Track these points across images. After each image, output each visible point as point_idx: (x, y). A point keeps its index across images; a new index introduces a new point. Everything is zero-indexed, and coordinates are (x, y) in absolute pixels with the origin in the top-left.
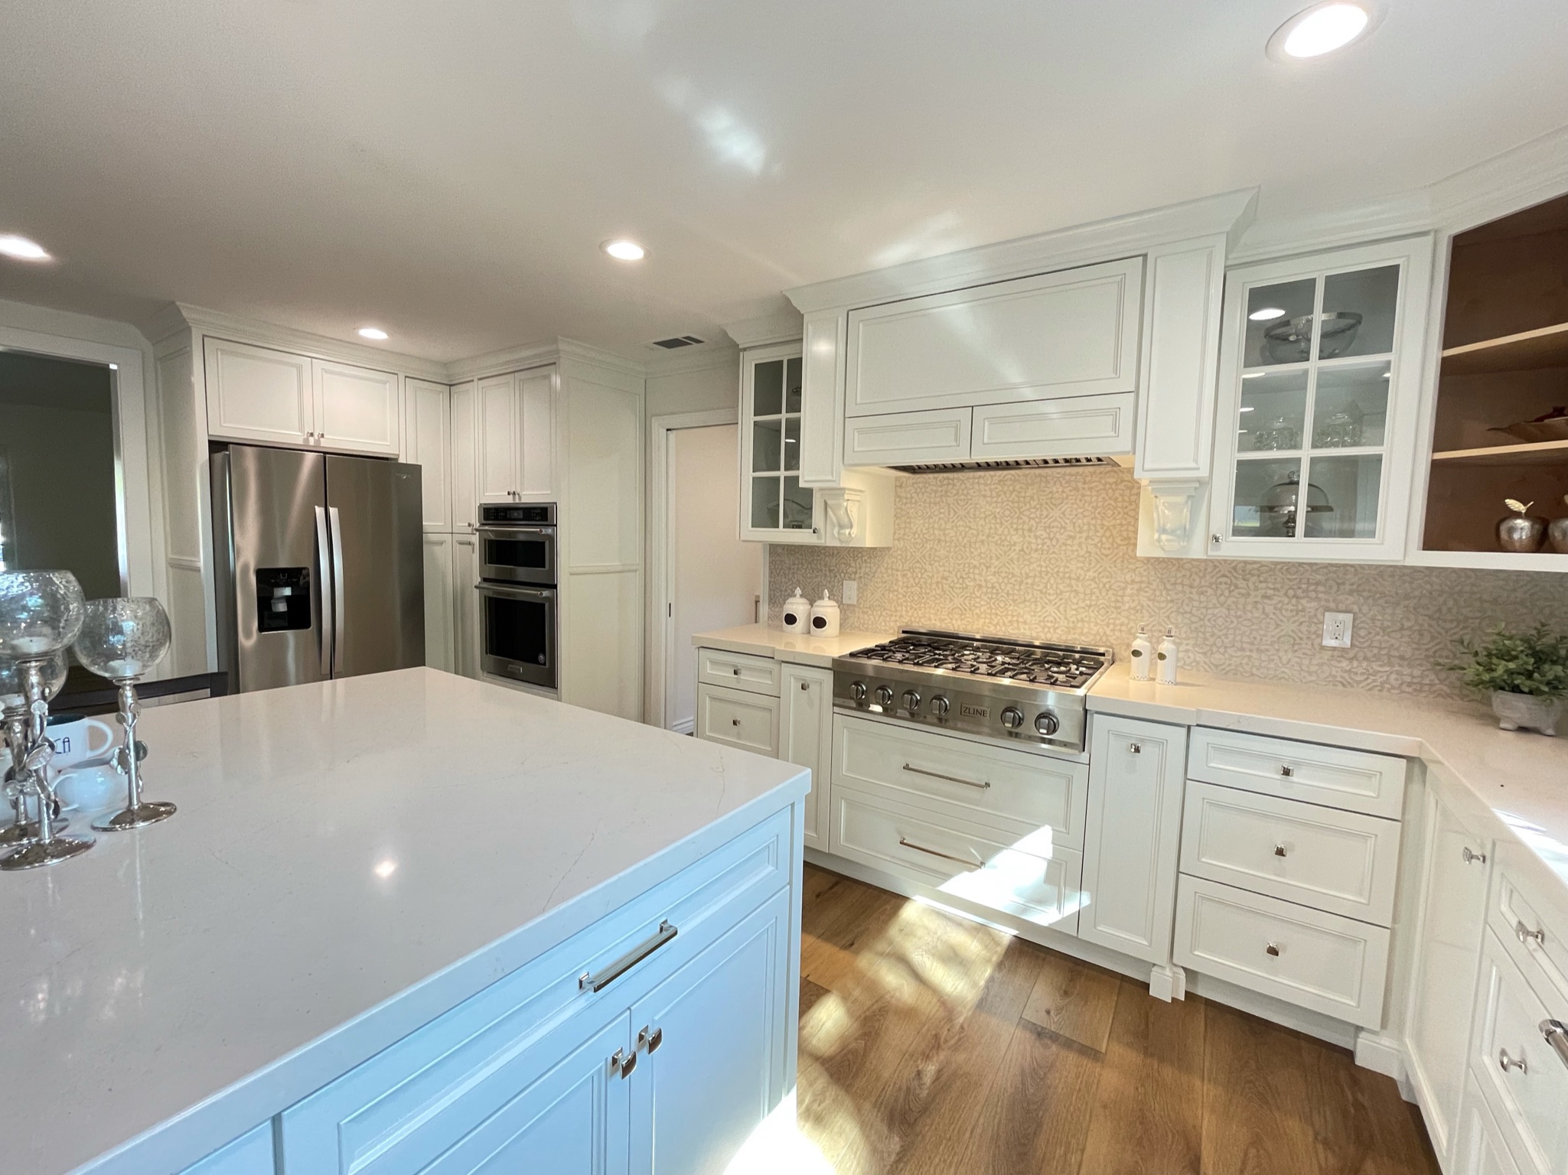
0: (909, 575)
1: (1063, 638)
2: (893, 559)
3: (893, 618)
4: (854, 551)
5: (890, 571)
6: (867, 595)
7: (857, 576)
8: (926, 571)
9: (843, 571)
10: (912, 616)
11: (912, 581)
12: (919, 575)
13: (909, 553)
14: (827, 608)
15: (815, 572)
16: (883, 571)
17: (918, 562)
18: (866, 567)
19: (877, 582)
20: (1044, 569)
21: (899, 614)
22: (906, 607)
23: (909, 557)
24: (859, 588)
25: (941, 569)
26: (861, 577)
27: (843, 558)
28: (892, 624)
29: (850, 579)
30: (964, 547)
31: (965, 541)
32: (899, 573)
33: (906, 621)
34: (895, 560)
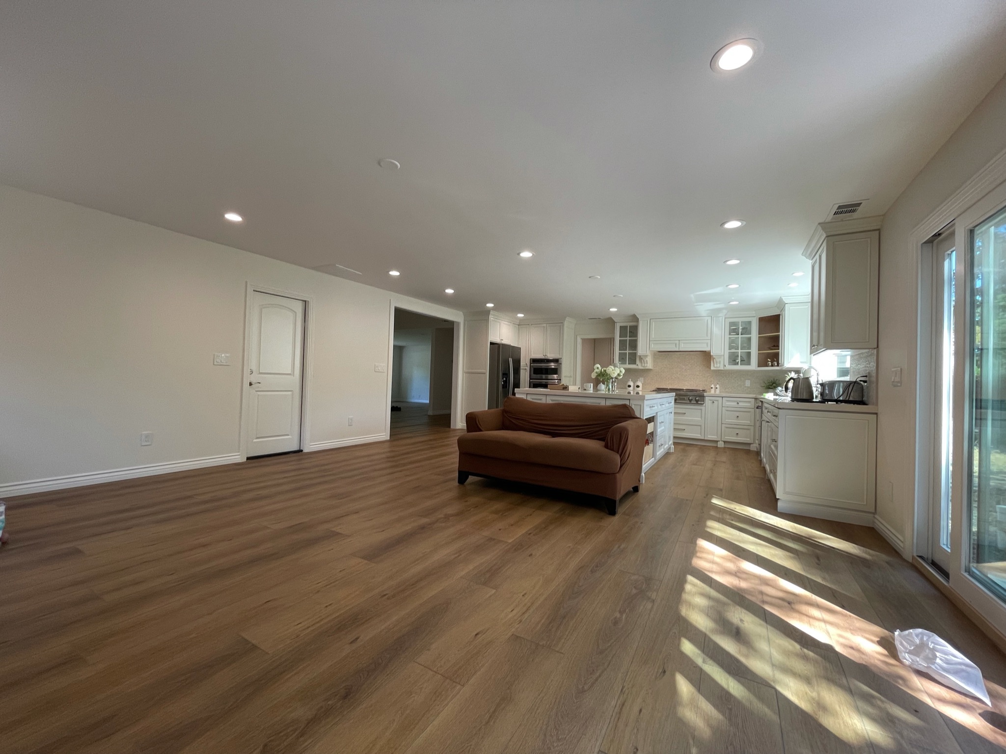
1: (695, 388)
2: (653, 372)
4: (647, 370)
6: (646, 381)
8: (662, 375)
11: (659, 377)
14: (639, 383)
16: (650, 374)
17: (660, 372)
18: (646, 374)
19: (649, 378)
20: (690, 374)
22: (657, 383)
24: (644, 379)
25: (666, 373)
26: (644, 376)
27: (644, 371)
29: (641, 377)
30: (672, 369)
32: (655, 375)
33: (657, 386)
34: (656, 372)
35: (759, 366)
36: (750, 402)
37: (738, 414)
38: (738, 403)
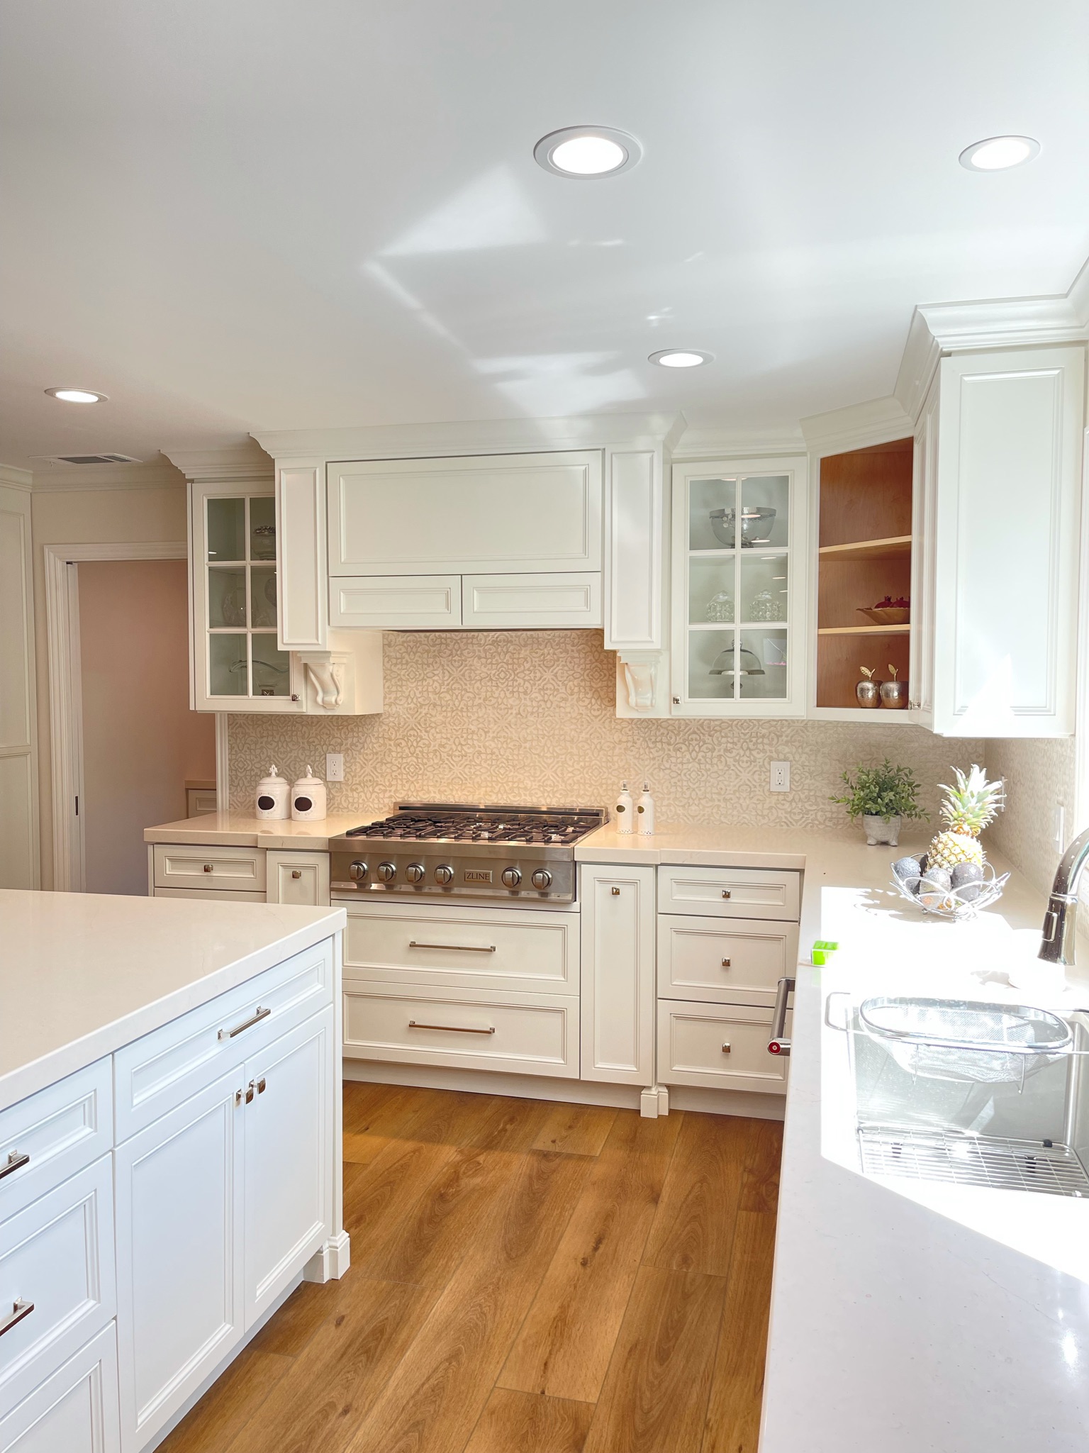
0: (404, 744)
1: (562, 801)
2: (384, 727)
3: (387, 794)
4: (338, 719)
5: (381, 741)
6: (356, 769)
7: (343, 748)
8: (422, 739)
9: (325, 744)
10: (409, 789)
11: (407, 751)
12: (415, 744)
13: (402, 720)
14: (311, 788)
15: (290, 745)
16: (374, 741)
17: (412, 729)
18: (354, 737)
19: (367, 754)
20: (540, 732)
21: (393, 788)
22: (401, 780)
23: (402, 724)
24: (346, 762)
25: (438, 736)
26: (348, 749)
27: (325, 727)
28: (386, 801)
29: (334, 751)
30: (462, 711)
31: (462, 705)
32: (392, 743)
33: (402, 796)
34: (387, 728)
35: (824, 700)
36: (777, 888)
37: (726, 949)
38: (727, 895)
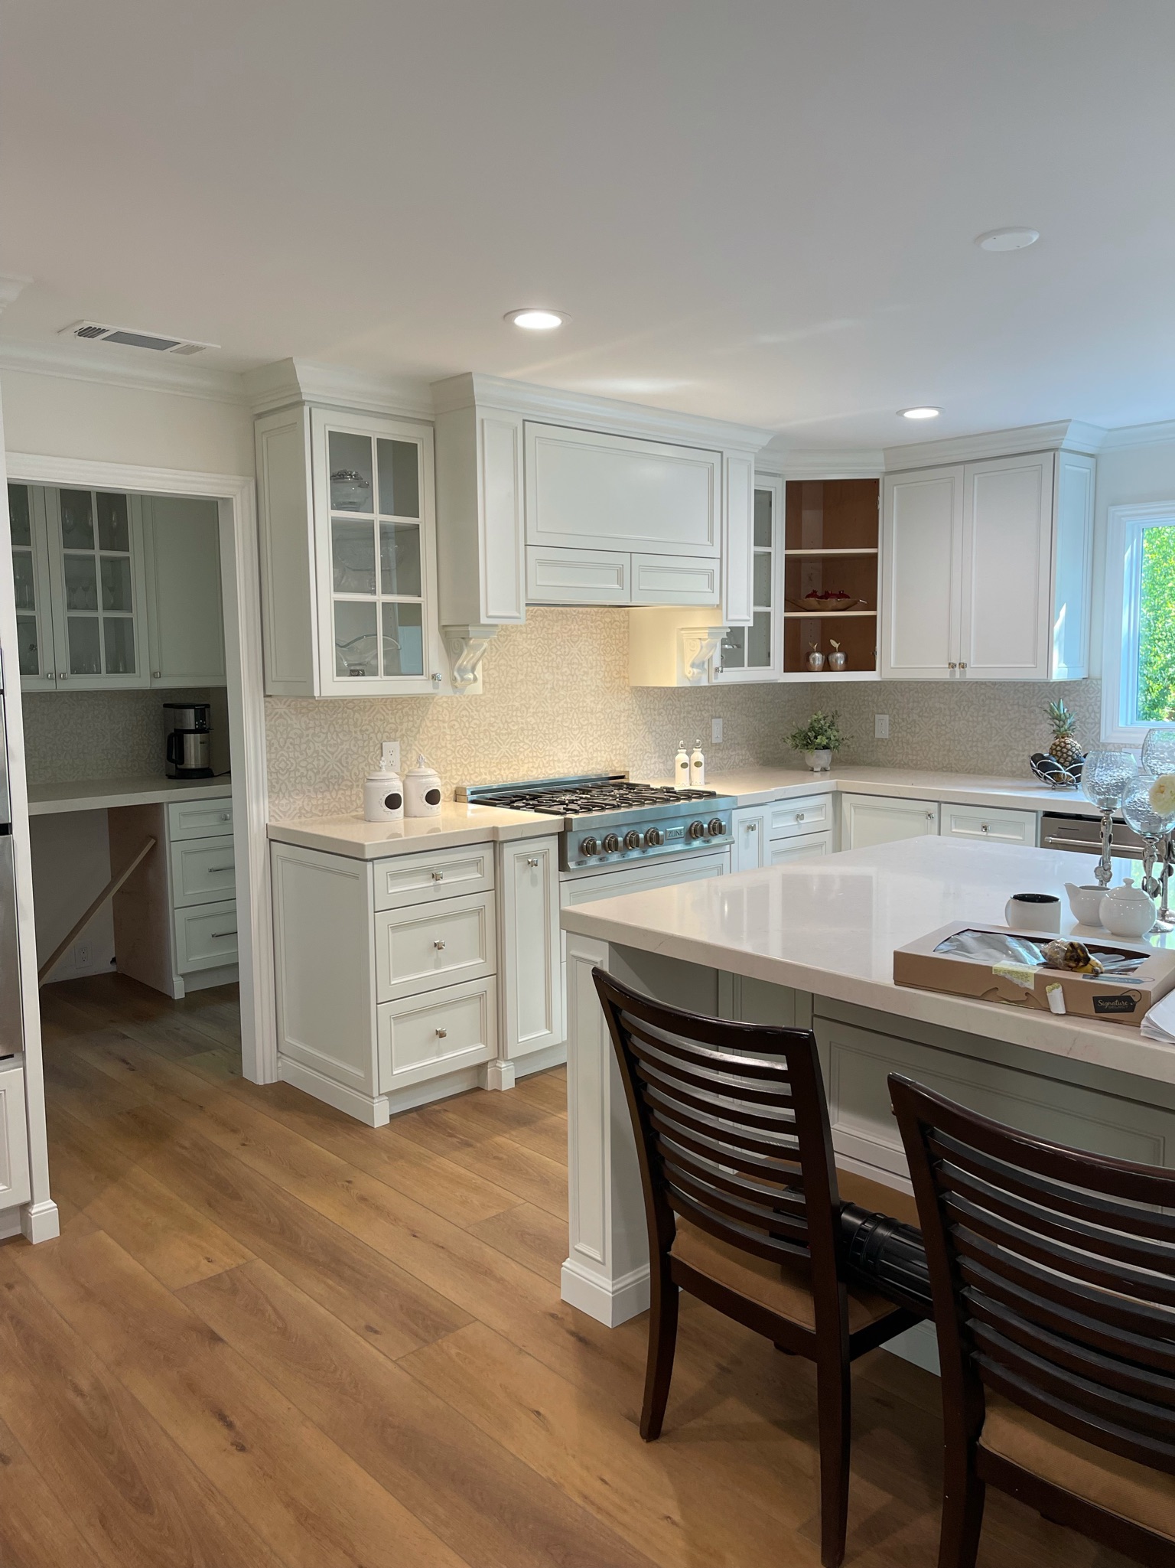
0: (457, 725)
4: (392, 702)
5: (435, 724)
6: (412, 757)
7: (399, 734)
10: (463, 773)
11: (460, 733)
16: (429, 724)
18: (409, 721)
19: (422, 740)
21: (448, 774)
22: (455, 764)
23: (455, 704)
24: (401, 750)
26: (403, 735)
27: (378, 712)
29: (390, 739)
31: (507, 682)
32: (446, 725)
